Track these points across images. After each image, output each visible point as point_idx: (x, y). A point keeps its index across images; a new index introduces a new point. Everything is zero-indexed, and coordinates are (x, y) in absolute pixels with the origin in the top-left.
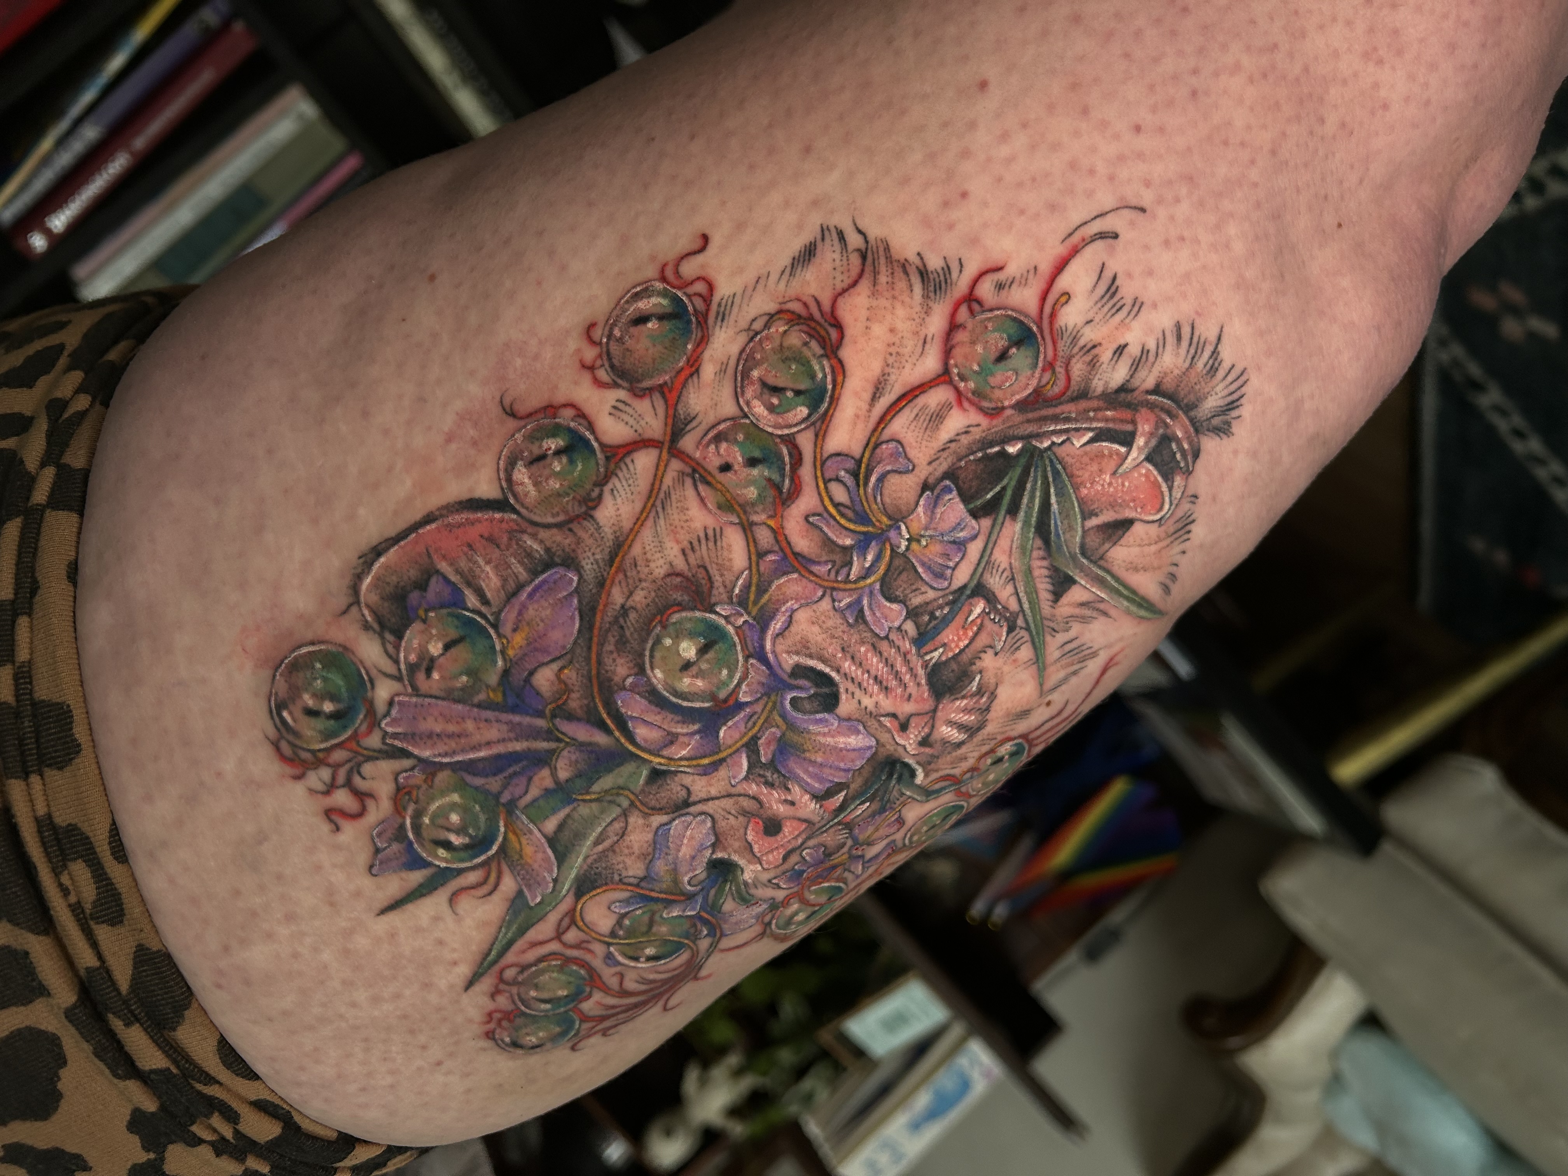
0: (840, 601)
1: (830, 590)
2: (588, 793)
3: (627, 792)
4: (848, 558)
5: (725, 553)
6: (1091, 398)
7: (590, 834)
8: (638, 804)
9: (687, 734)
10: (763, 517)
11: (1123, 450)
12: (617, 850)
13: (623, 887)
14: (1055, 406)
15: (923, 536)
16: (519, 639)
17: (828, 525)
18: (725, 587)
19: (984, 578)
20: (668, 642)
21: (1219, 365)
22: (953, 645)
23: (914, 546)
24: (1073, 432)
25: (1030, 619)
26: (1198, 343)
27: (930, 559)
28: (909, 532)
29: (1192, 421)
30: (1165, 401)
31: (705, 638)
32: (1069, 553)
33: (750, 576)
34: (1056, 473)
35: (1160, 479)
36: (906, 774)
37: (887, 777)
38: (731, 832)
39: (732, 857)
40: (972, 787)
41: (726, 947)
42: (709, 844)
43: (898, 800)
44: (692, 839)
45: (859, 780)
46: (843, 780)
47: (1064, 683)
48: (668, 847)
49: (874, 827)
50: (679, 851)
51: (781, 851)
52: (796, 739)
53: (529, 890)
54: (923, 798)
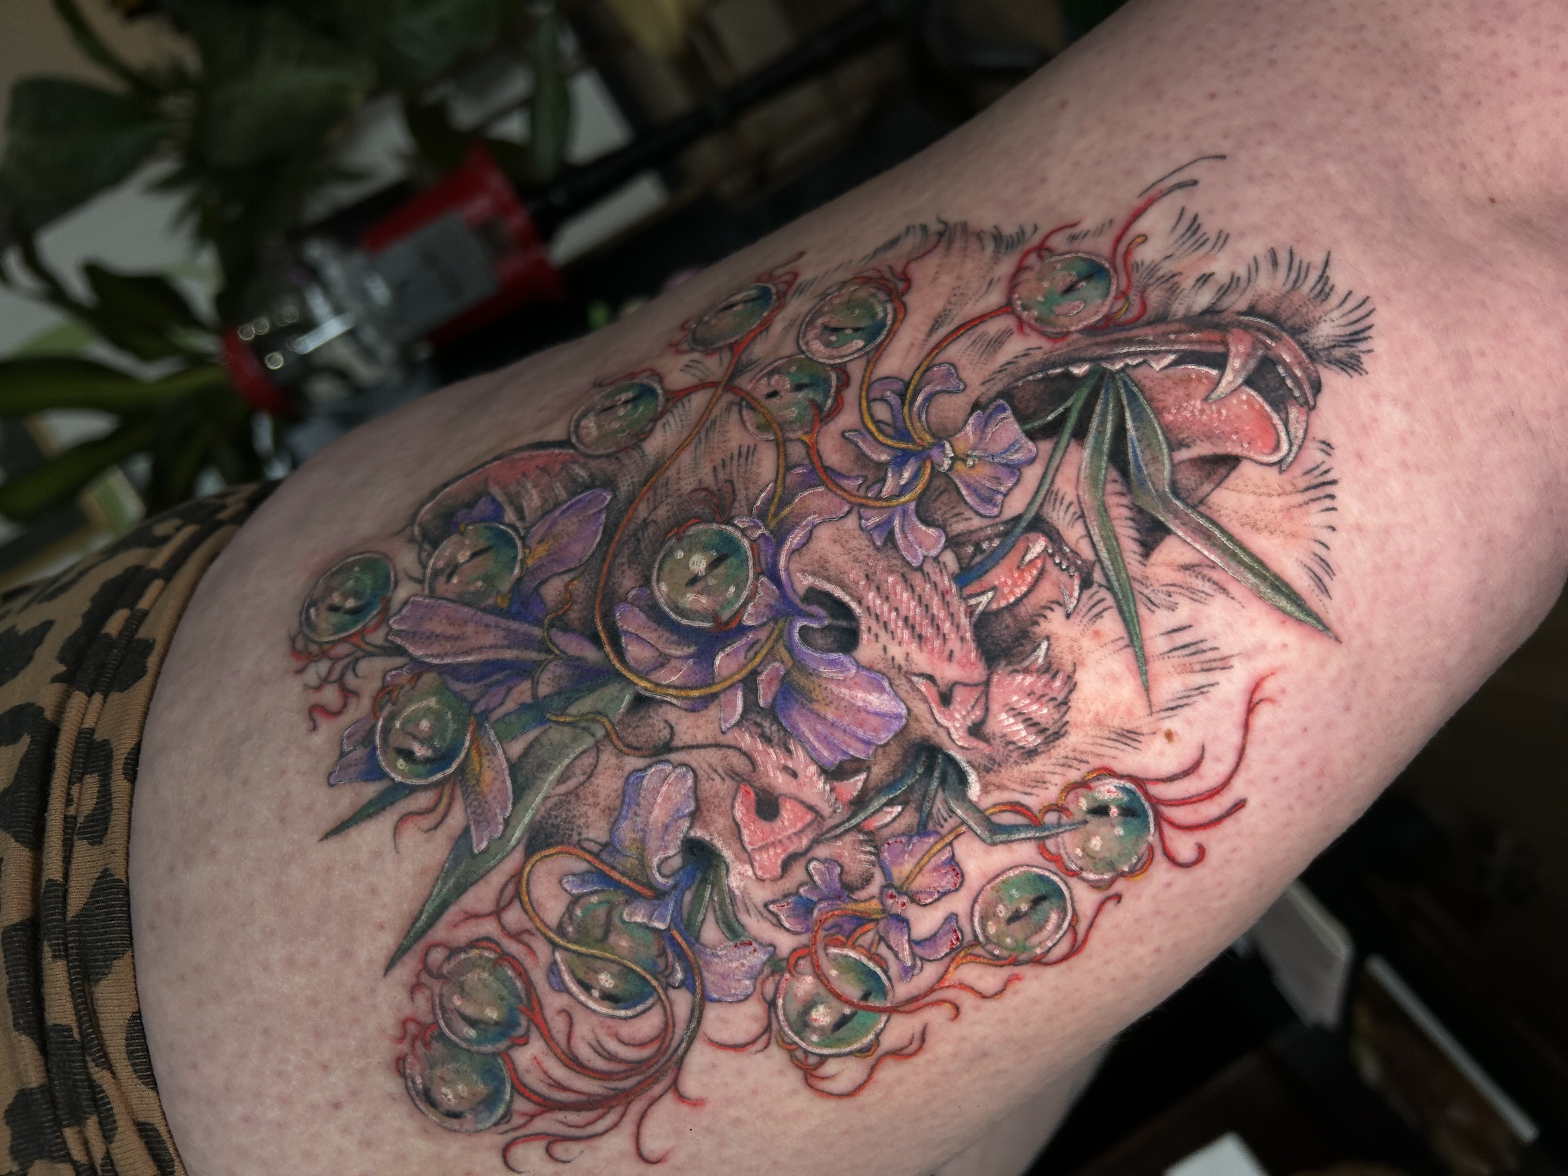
0: (867, 520)
1: (858, 507)
2: (563, 714)
3: (604, 720)
4: (882, 474)
5: (754, 468)
6: (1170, 322)
7: (556, 767)
8: (614, 737)
9: (680, 657)
10: (799, 434)
11: (1214, 372)
12: (581, 795)
13: (581, 853)
14: (1129, 330)
15: (968, 456)
16: (541, 551)
17: (864, 440)
18: (748, 500)
19: (1045, 510)
20: (680, 554)
21: (1331, 290)
22: (1006, 590)
23: (959, 466)
24: (1150, 355)
25: (1112, 573)
26: (1300, 268)
27: (976, 481)
28: (953, 451)
29: (1303, 346)
30: (1262, 321)
31: (717, 551)
32: (1157, 491)
33: (775, 487)
34: (1132, 397)
35: (1268, 408)
36: (954, 777)
37: (924, 772)
38: (716, 801)
39: (715, 841)
40: (1065, 848)
41: (717, 1037)
42: (687, 811)
43: (946, 820)
44: (667, 798)
45: (885, 763)
46: (862, 756)
47: (1187, 705)
48: (638, 805)
49: (914, 861)
50: (651, 813)
51: (779, 851)
52: (803, 681)
53: (476, 830)
54: (986, 835)
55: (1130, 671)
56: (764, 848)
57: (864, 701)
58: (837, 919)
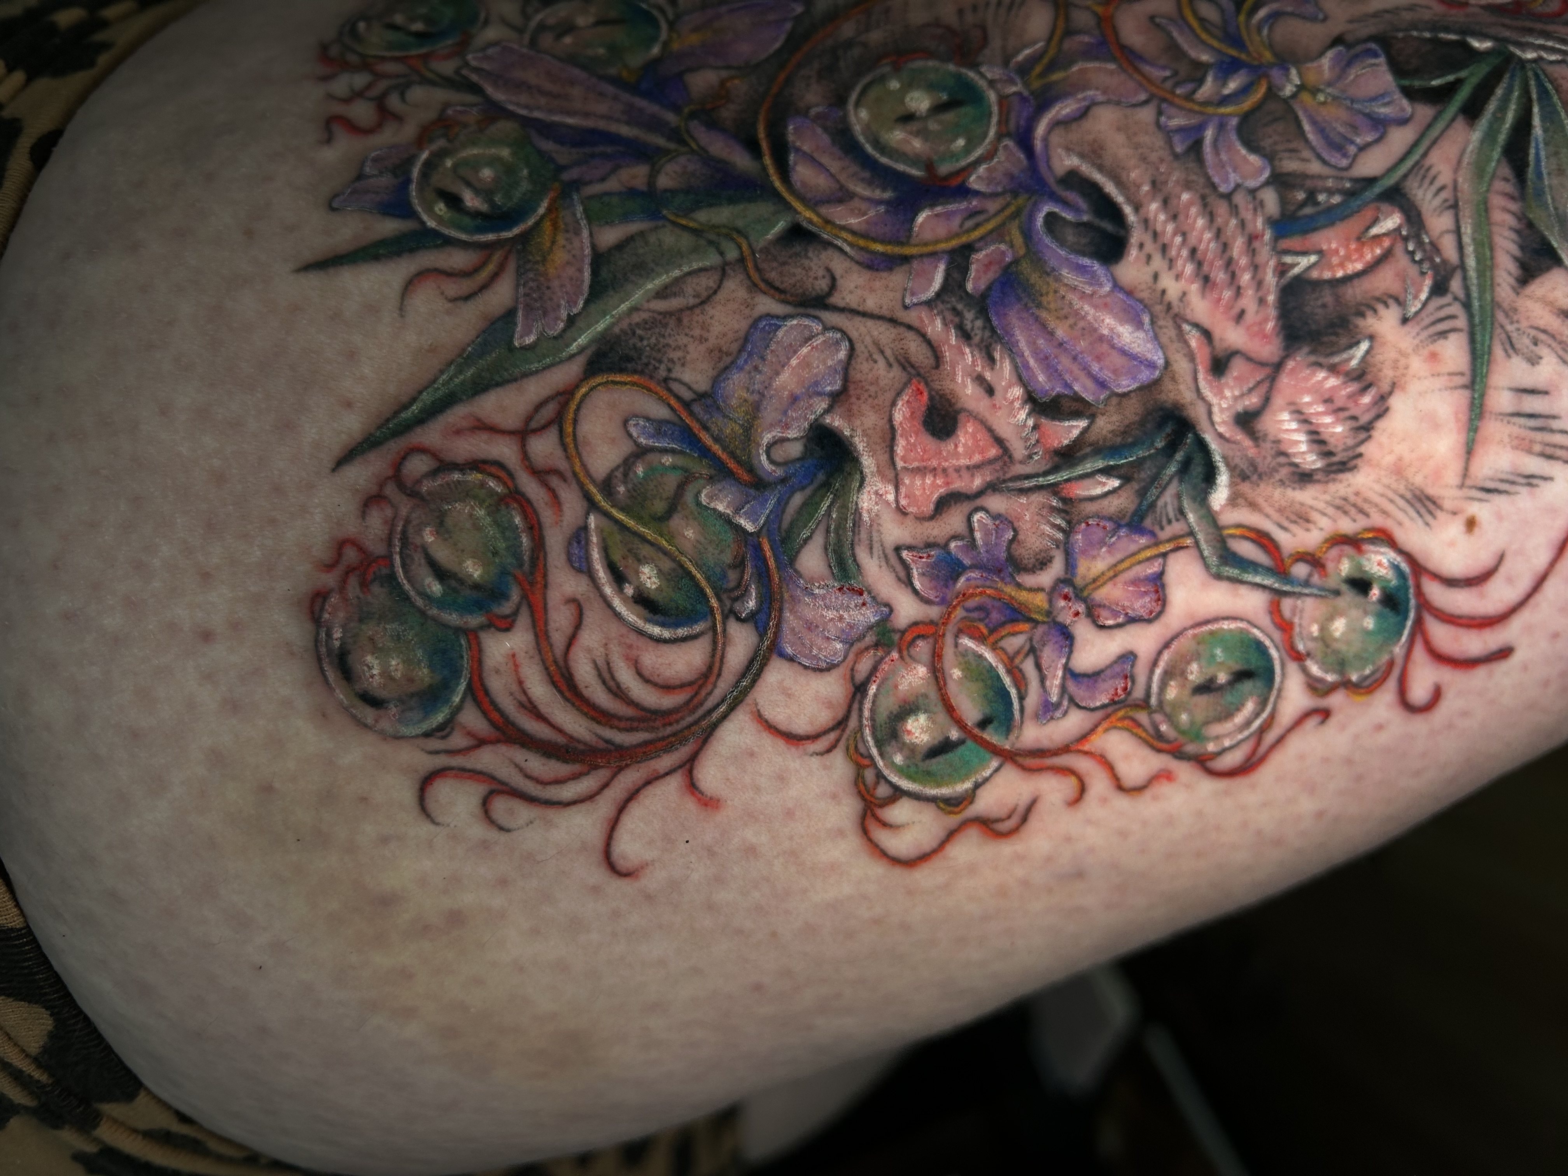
0: (1169, 118)
1: (1159, 100)
2: (685, 216)
3: (742, 240)
4: (1199, 75)
5: (1019, 22)
7: (659, 275)
8: (750, 265)
9: (869, 199)
12: (685, 321)
13: (665, 394)
15: (1320, 90)
16: (694, 39)
17: (1181, 32)
18: (1004, 51)
19: (1409, 183)
20: (894, 85)
23: (1305, 97)
25: (1474, 288)
27: (1324, 120)
28: (1301, 79)
31: (949, 95)
33: (1046, 49)
34: (1544, 93)
36: (1199, 469)
37: (1163, 449)
38: (873, 389)
39: (856, 440)
40: (1301, 618)
41: (769, 713)
42: (829, 388)
43: (1169, 522)
44: (805, 364)
45: (1115, 418)
46: (1089, 398)
47: (1506, 492)
48: (763, 358)
49: (1111, 560)
50: (777, 374)
51: (939, 482)
52: (1034, 278)
53: (526, 317)
54: (1213, 560)
55: (1457, 420)
56: (921, 471)
57: (1112, 330)
58: (989, 602)
